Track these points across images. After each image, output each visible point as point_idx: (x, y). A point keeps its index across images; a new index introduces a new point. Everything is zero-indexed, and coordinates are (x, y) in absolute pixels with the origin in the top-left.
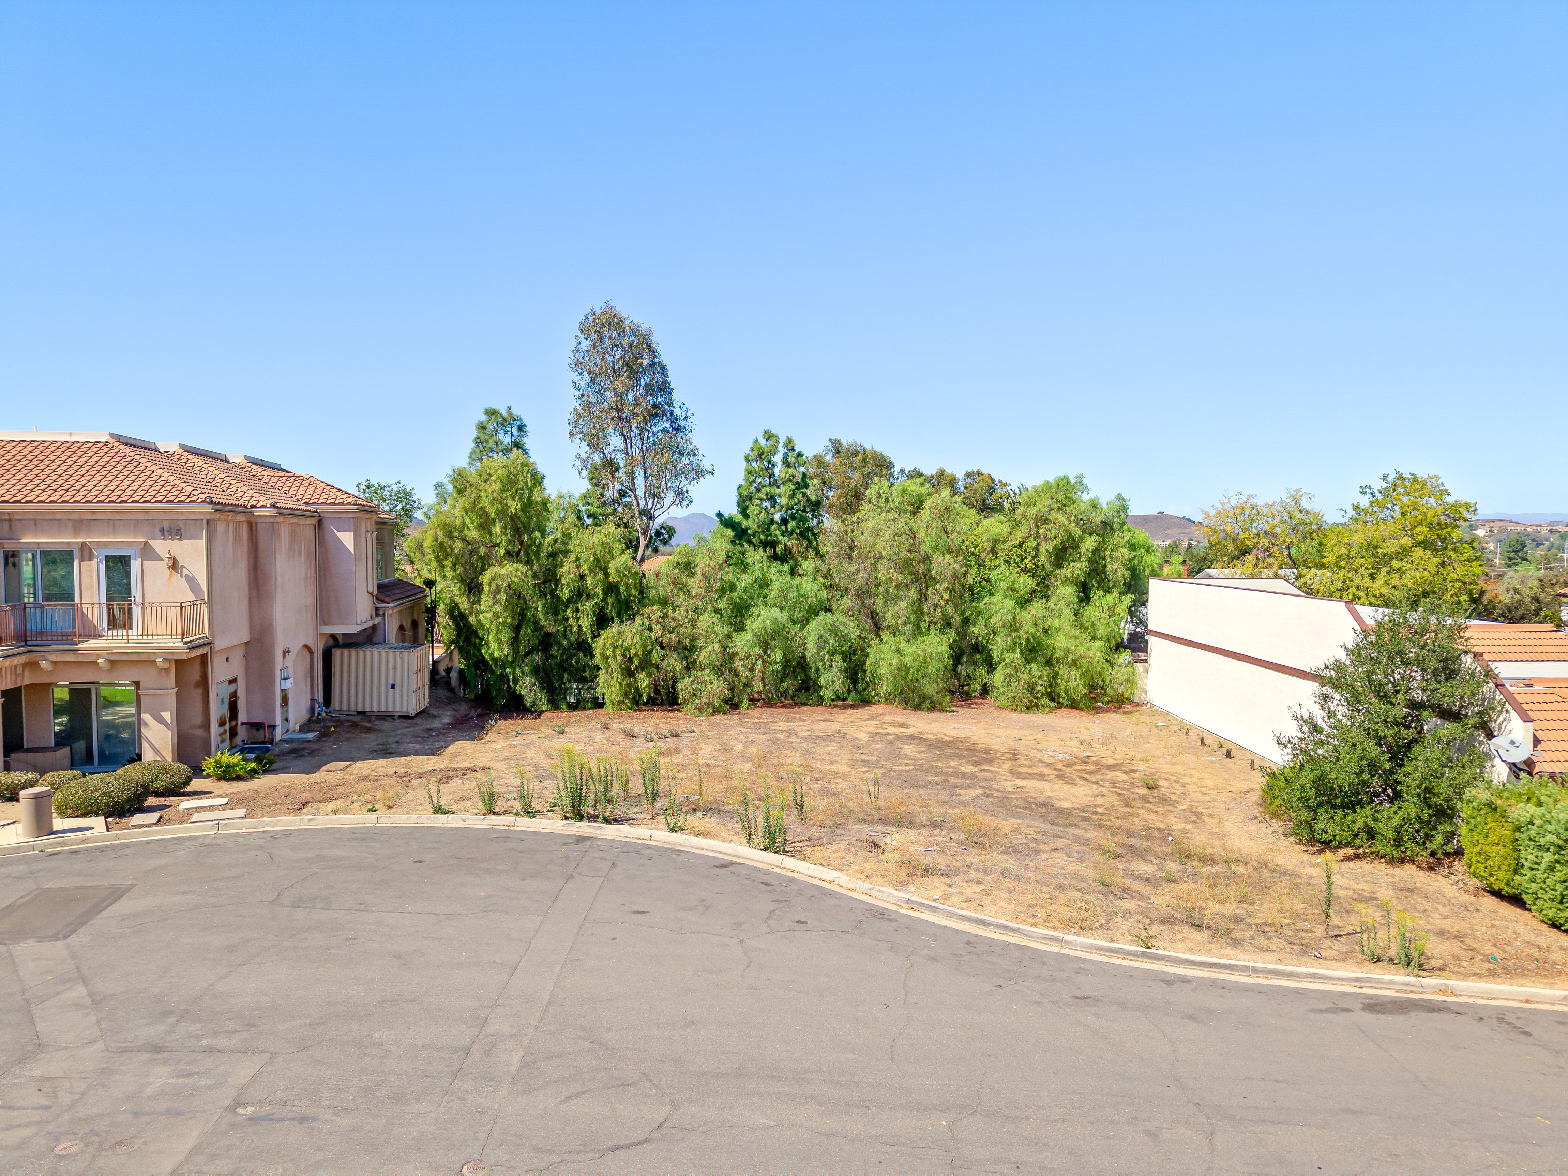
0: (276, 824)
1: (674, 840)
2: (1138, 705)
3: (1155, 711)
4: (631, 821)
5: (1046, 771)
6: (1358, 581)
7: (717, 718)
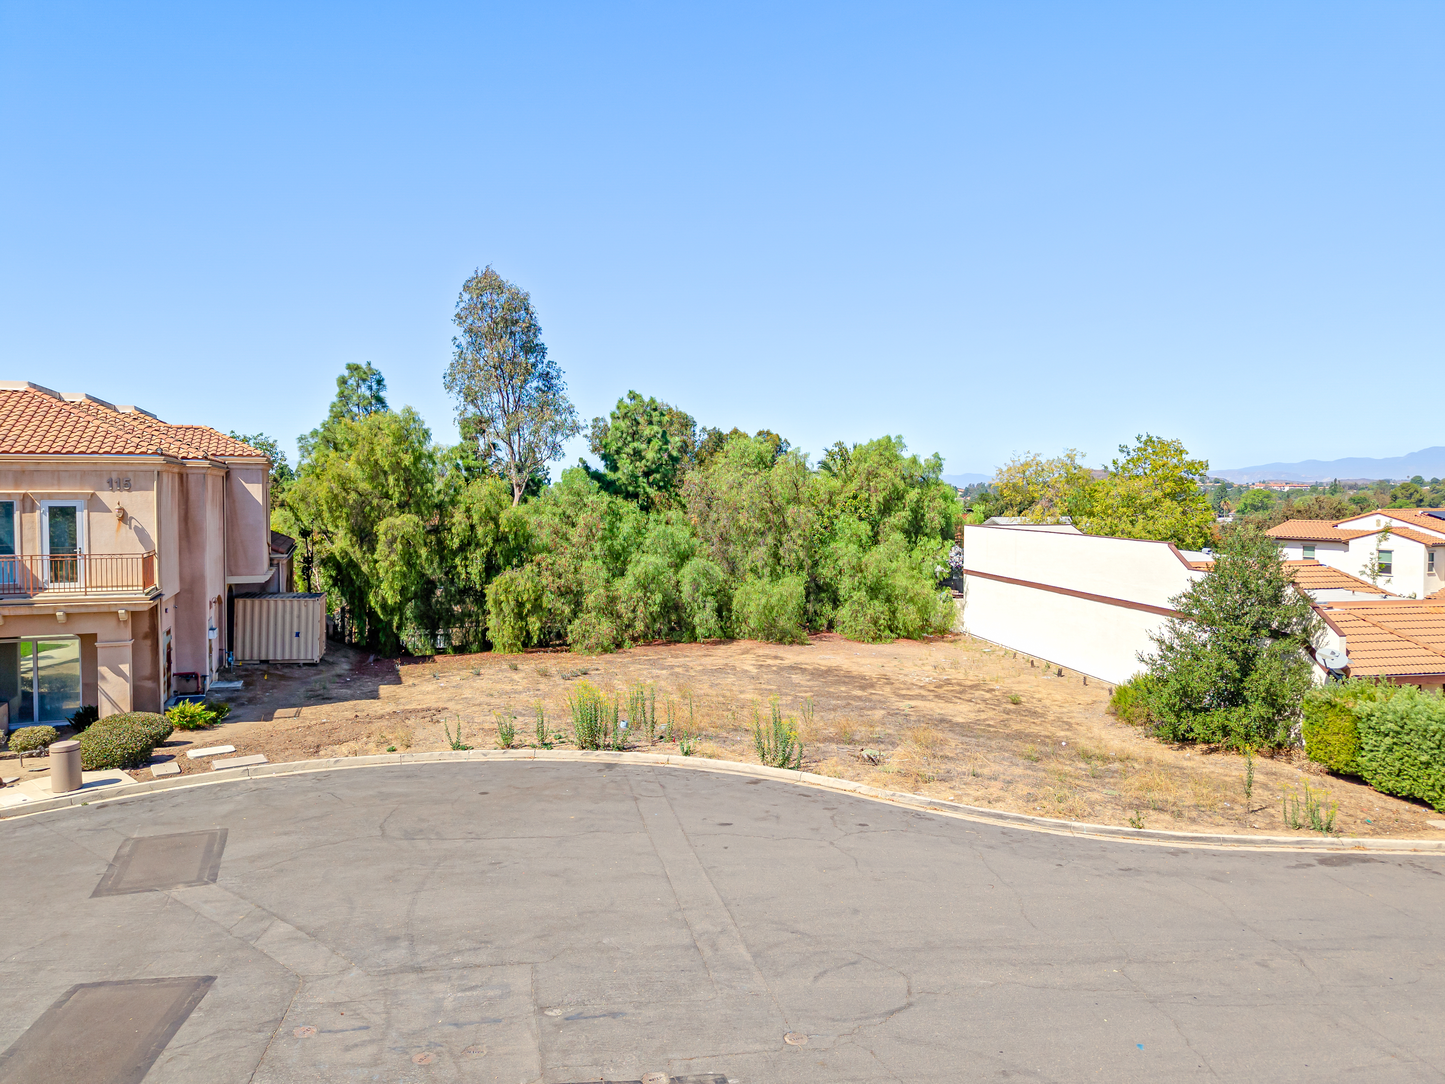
0: (303, 767)
1: (691, 763)
2: (957, 635)
3: (975, 640)
4: (637, 749)
5: (923, 692)
6: (1122, 526)
7: (608, 656)
